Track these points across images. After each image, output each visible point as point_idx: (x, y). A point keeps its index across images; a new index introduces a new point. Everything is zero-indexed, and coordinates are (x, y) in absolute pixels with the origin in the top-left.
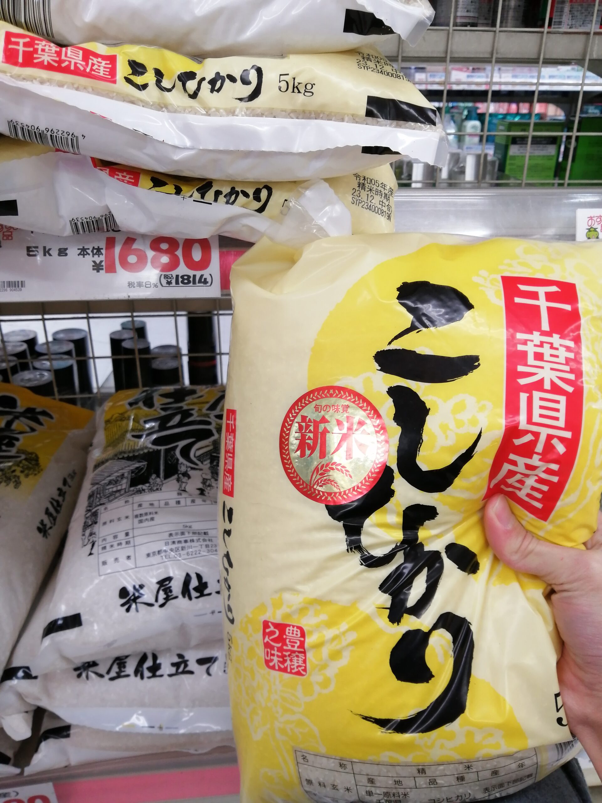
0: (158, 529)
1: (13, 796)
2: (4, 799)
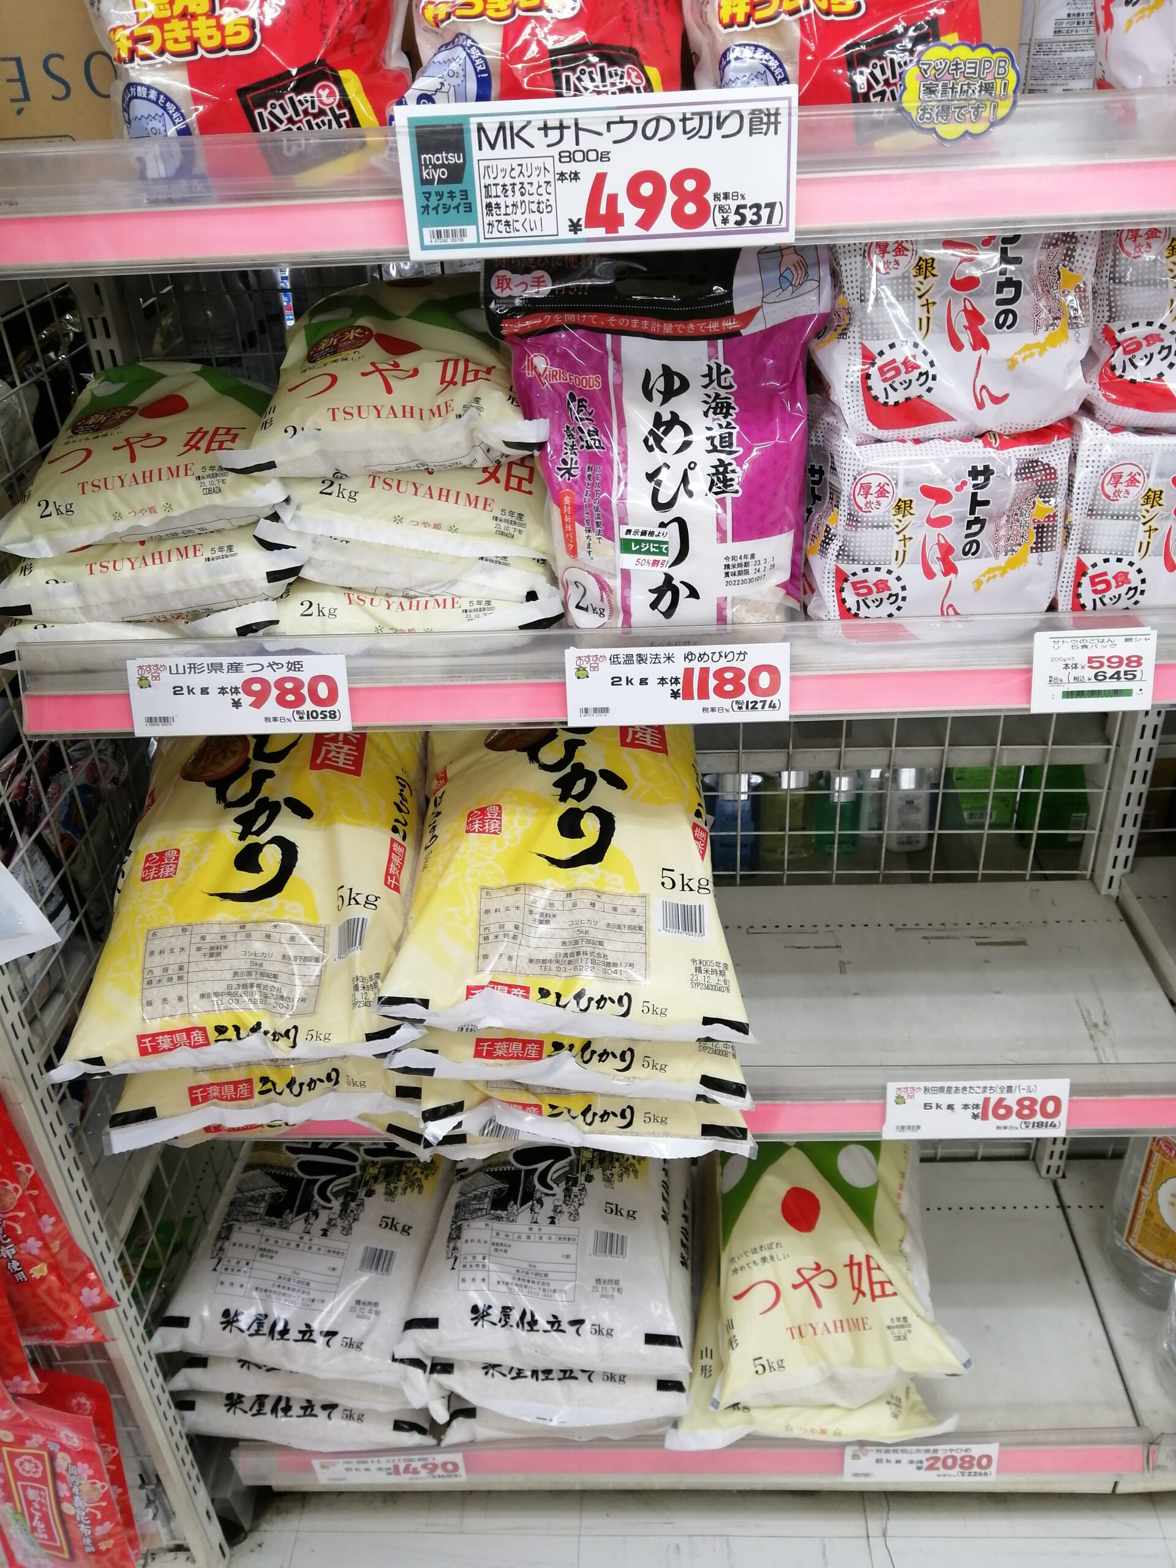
0: (508, 1262)
1: (430, 1460)
2: (422, 1463)
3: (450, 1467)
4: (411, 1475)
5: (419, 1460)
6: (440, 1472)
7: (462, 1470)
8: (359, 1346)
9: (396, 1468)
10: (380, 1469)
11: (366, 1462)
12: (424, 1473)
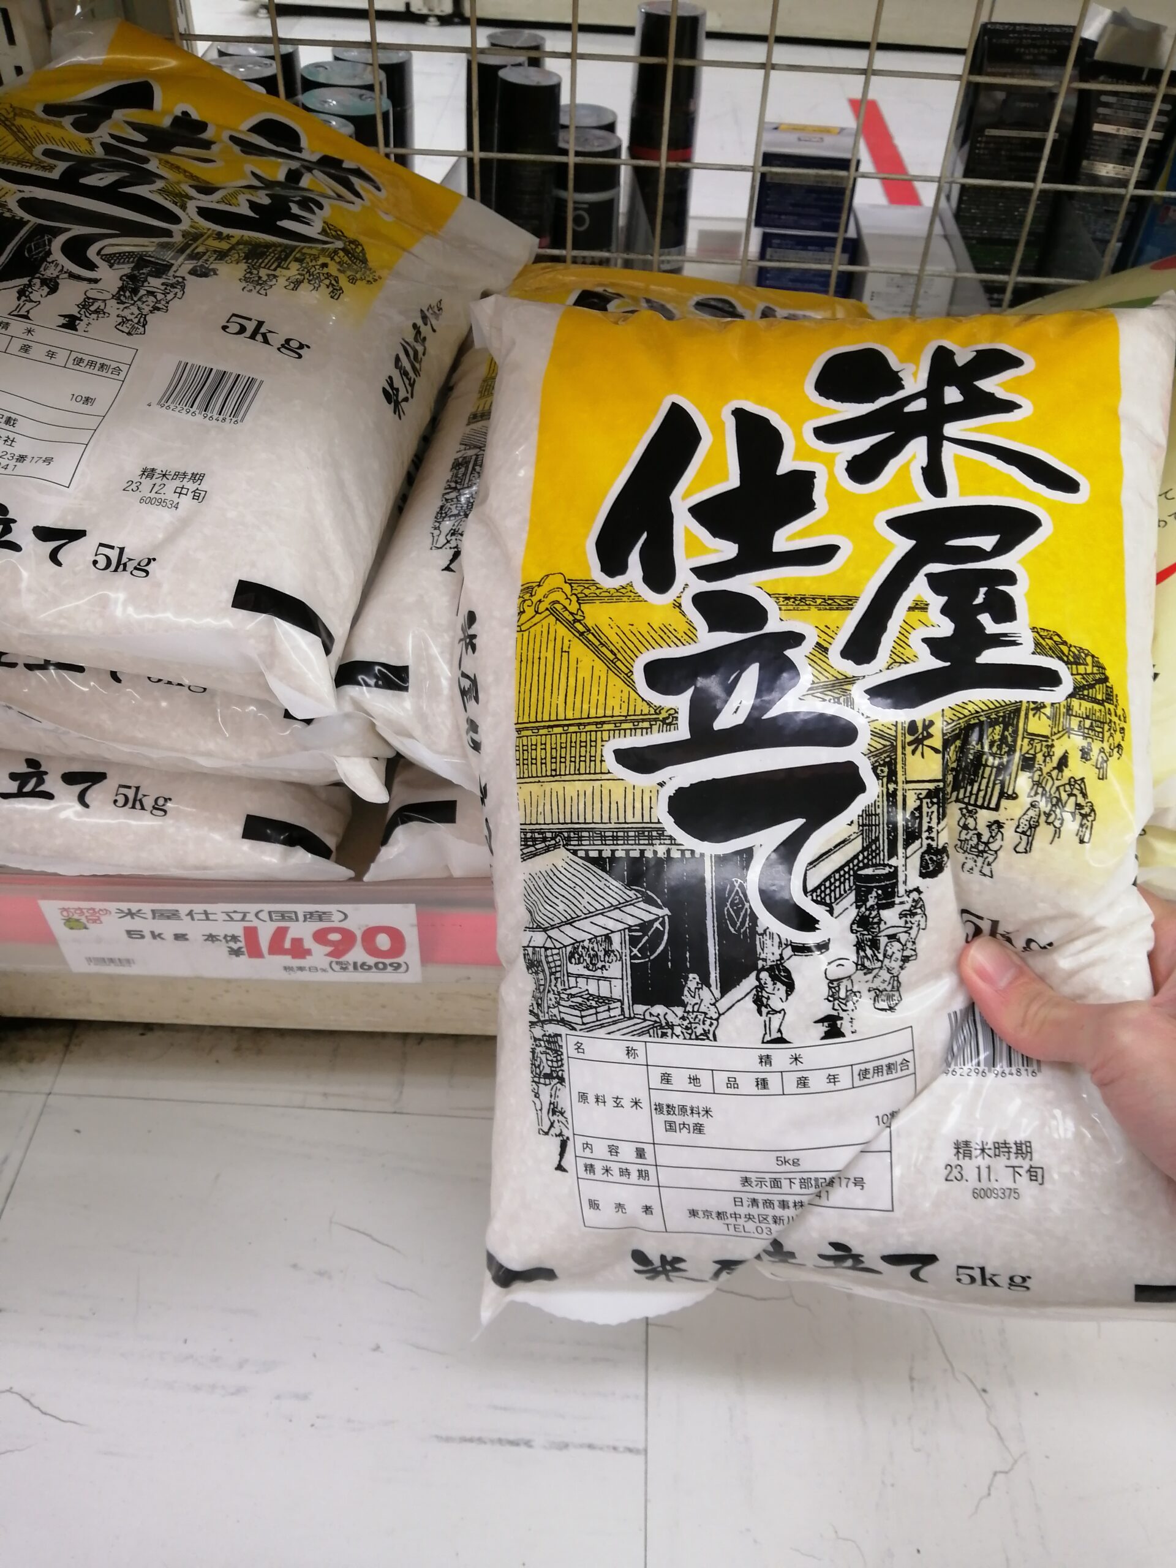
1: (336, 921)
2: (317, 926)
3: (383, 941)
4: (287, 960)
5: (309, 916)
6: (357, 954)
7: (412, 955)
8: (143, 569)
9: (251, 934)
10: (211, 938)
11: (174, 915)
12: (319, 954)
